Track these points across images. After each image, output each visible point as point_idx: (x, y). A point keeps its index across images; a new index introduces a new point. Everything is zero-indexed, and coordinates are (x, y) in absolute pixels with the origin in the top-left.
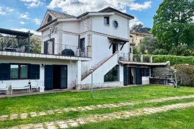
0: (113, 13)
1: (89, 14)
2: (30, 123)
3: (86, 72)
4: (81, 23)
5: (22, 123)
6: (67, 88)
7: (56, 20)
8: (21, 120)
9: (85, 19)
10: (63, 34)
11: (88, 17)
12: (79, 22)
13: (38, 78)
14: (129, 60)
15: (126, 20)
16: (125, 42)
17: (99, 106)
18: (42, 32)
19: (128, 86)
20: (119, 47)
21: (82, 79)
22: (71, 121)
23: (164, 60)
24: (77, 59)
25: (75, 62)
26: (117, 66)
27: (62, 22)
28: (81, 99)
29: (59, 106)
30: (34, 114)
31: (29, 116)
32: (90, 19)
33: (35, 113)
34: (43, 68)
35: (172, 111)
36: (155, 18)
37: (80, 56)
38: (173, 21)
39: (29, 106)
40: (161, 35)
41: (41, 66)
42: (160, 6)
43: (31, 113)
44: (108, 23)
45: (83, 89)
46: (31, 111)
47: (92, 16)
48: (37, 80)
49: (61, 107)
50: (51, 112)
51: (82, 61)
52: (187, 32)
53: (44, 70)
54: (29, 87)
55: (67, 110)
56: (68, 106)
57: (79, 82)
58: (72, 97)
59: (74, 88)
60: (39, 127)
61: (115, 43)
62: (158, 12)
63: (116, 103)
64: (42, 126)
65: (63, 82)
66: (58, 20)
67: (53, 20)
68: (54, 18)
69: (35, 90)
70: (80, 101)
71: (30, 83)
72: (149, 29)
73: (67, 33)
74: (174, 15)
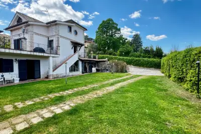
0: (74, 25)
1: (57, 22)
2: (20, 114)
3: (56, 65)
4: (50, 28)
5: (11, 117)
6: (40, 78)
7: (27, 22)
8: (8, 113)
9: (53, 25)
10: (34, 35)
11: (56, 24)
12: (48, 27)
13: (12, 71)
14: (85, 57)
15: (82, 31)
16: (82, 45)
17: (75, 89)
18: (11, 31)
19: (85, 74)
20: (78, 48)
21: (54, 71)
22: (62, 105)
23: (103, 58)
24: (49, 55)
25: (47, 57)
26: (78, 61)
27: (32, 25)
28: (58, 85)
29: (43, 94)
30: (20, 105)
31: (15, 107)
32: (57, 26)
33: (20, 103)
34: (17, 62)
35: (122, 87)
36: (97, 32)
37: (51, 54)
38: (107, 35)
39: (9, 97)
40: (101, 43)
41: (14, 60)
42: (100, 25)
43: (16, 104)
44: (70, 31)
45: (55, 78)
46: (14, 102)
47: (59, 24)
48: (11, 73)
49: (45, 94)
50: (37, 100)
51: (53, 57)
52: (114, 43)
53: (17, 65)
54: (3, 80)
55: (52, 96)
56: (50, 92)
57: (51, 73)
58: (50, 85)
59: (47, 77)
60: (34, 117)
61: (76, 46)
62: (99, 28)
63: (86, 86)
64: (36, 115)
65: (36, 73)
66: (29, 23)
67: (23, 21)
68: (24, 20)
69: (9, 82)
70: (58, 87)
71: (2, 76)
72: (92, 39)
73: (38, 34)
74: (107, 32)
